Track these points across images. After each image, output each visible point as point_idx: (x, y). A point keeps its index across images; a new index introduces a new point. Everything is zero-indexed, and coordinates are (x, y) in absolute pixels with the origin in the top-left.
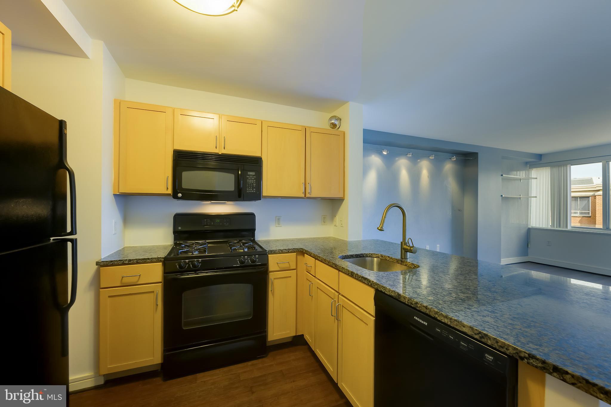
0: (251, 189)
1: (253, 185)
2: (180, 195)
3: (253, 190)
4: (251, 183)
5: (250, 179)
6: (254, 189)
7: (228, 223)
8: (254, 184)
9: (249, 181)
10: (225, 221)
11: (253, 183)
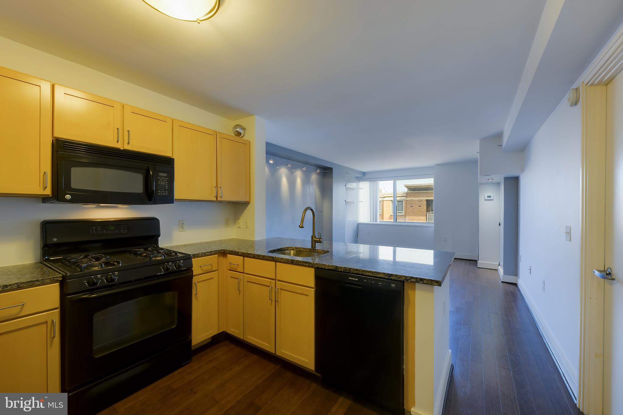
0: (163, 192)
1: (165, 188)
2: (68, 197)
3: (165, 193)
4: (163, 185)
5: (161, 181)
6: (167, 192)
7: (126, 230)
8: (167, 187)
9: (160, 183)
10: (122, 227)
11: (165, 185)
